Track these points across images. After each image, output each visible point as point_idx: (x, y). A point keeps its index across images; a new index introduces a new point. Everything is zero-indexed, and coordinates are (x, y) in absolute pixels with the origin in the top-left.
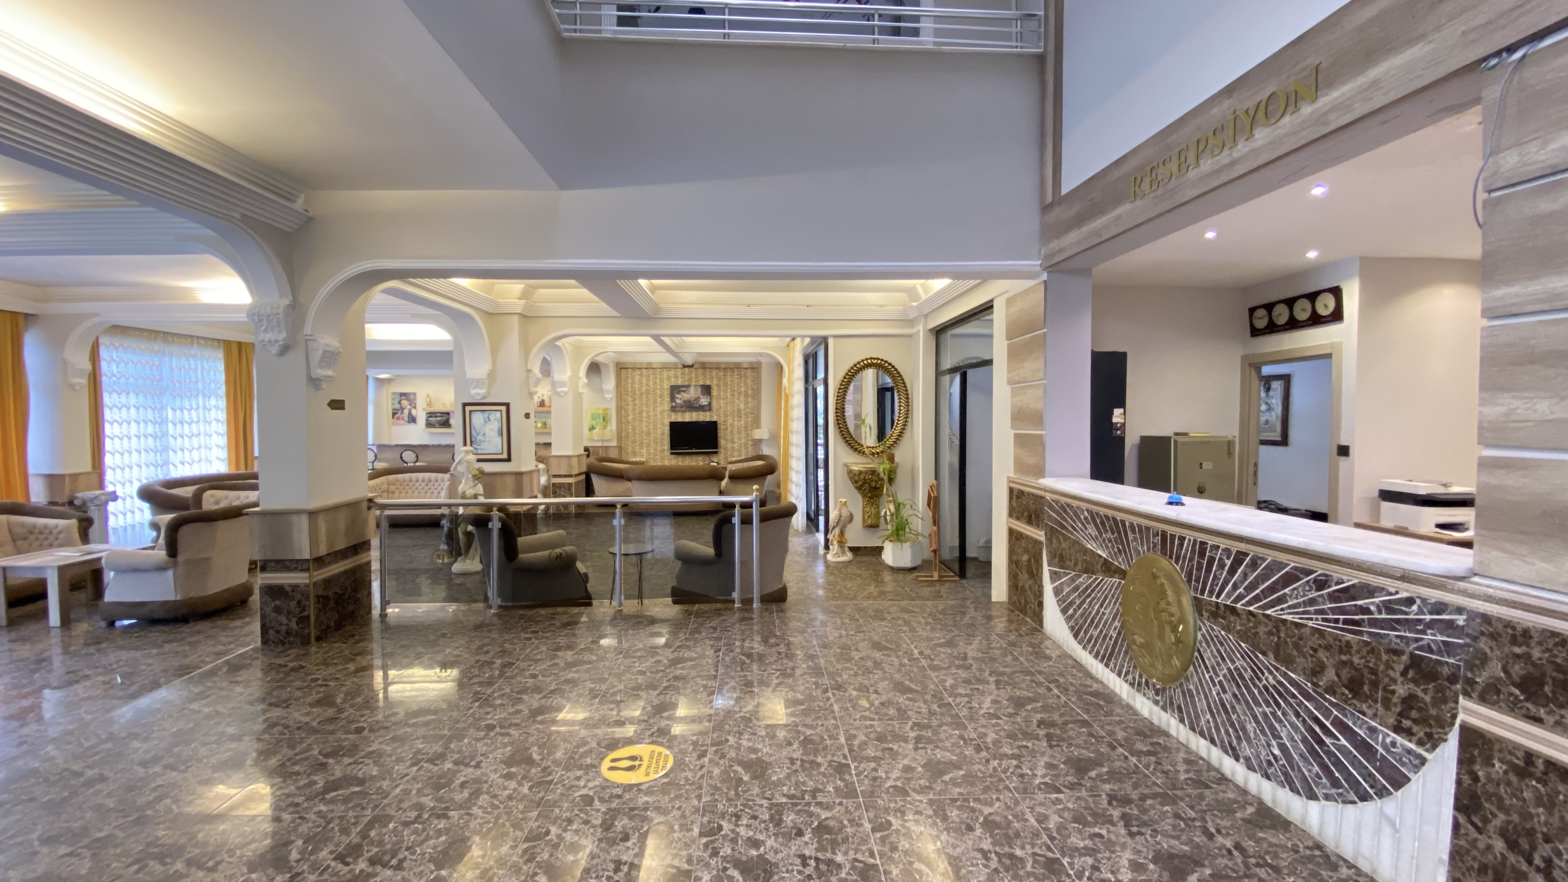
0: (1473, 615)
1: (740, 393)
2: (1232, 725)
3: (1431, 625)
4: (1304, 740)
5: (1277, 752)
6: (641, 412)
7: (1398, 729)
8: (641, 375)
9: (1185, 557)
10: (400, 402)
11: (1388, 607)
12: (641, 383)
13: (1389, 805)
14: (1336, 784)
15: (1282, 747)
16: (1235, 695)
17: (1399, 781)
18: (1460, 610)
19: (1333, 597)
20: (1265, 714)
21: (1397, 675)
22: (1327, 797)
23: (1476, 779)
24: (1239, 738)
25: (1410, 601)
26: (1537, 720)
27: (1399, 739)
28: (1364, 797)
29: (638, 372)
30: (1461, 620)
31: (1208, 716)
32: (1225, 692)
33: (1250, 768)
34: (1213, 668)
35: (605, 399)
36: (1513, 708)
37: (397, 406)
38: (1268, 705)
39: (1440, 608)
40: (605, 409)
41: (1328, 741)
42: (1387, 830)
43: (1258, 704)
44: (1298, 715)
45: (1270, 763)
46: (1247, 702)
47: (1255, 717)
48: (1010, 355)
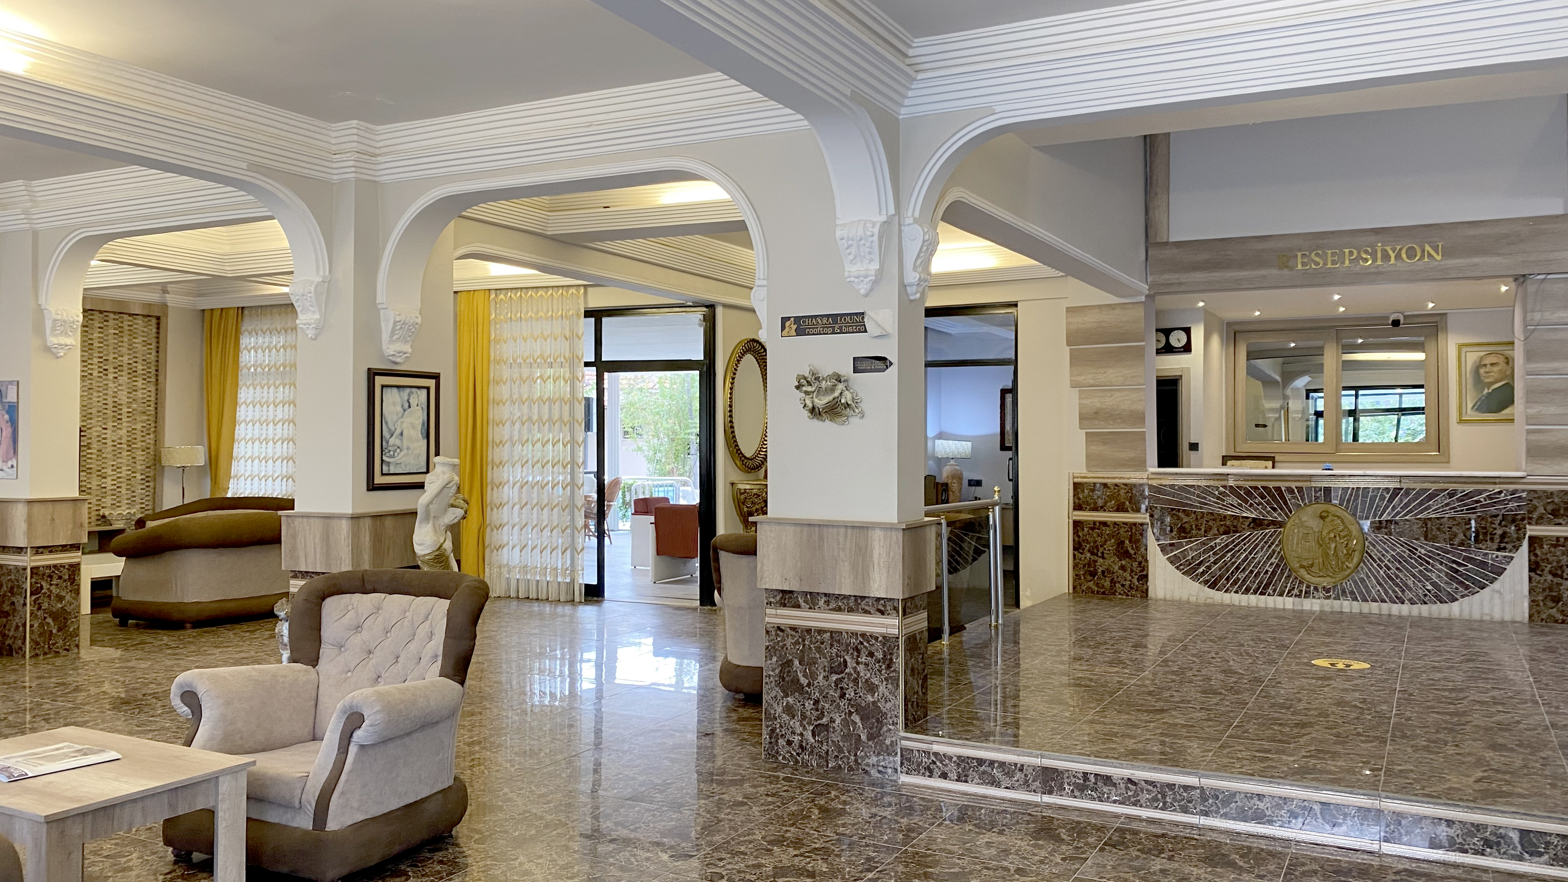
0: (1530, 491)
2: (1397, 585)
3: (1510, 500)
4: (1447, 574)
5: (1430, 587)
7: (1499, 550)
9: (1348, 501)
11: (1490, 497)
13: (1496, 585)
14: (1467, 587)
15: (1434, 584)
16: (1397, 569)
17: (1500, 572)
18: (1523, 491)
19: (1458, 500)
20: (1420, 571)
21: (1497, 526)
22: (1463, 597)
23: (1536, 555)
24: (1403, 591)
25: (1500, 492)
26: (1560, 524)
27: (1499, 553)
28: (1483, 587)
30: (1524, 495)
31: (1379, 587)
32: (1389, 569)
33: (1413, 603)
34: (1380, 559)
36: (1550, 523)
38: (1422, 565)
39: (1514, 492)
41: (1461, 569)
42: (1496, 596)
43: (1414, 567)
44: (1441, 563)
45: (1425, 595)
46: (1407, 569)
47: (1414, 576)
48: (1075, 359)
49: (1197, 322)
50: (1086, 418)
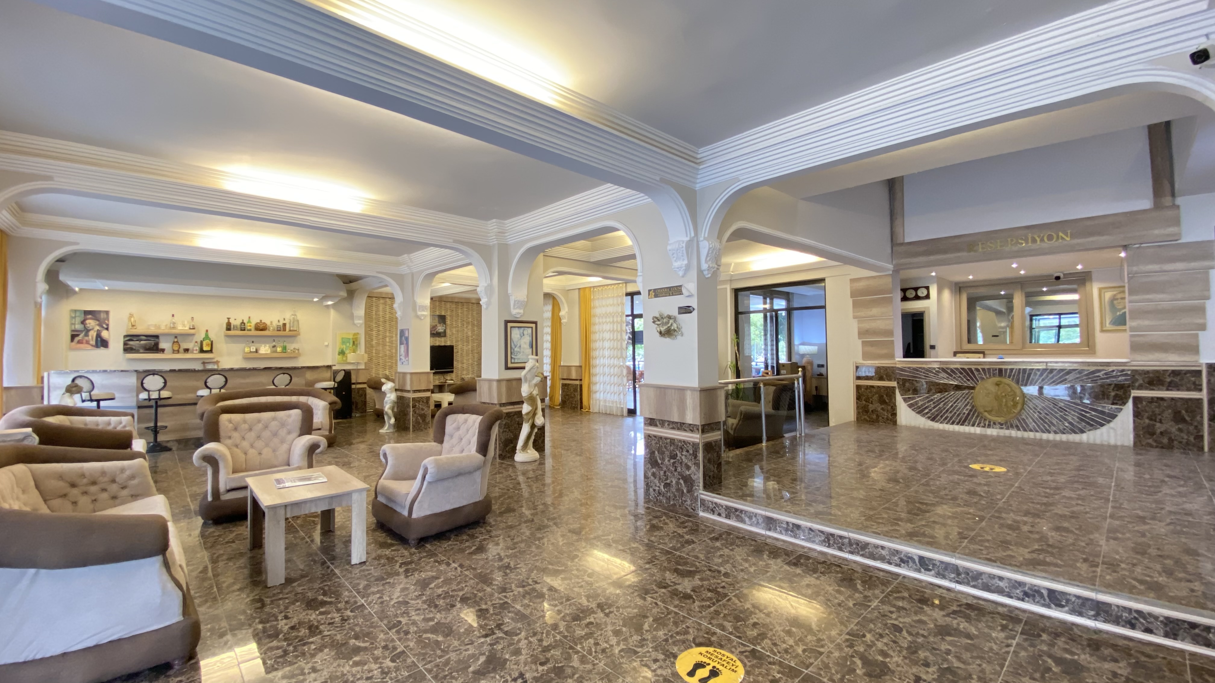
0: (1133, 371)
1: (468, 323)
2: (1046, 423)
3: (1120, 376)
4: (1078, 418)
5: (1067, 424)
6: (384, 337)
7: (1113, 404)
8: (385, 304)
9: (1014, 376)
10: (83, 322)
11: (1106, 374)
12: (384, 311)
13: (1112, 425)
14: (1092, 425)
15: (1070, 423)
16: (1046, 414)
17: (1114, 417)
18: (1128, 370)
19: (1086, 375)
20: (1061, 416)
21: (1111, 390)
22: (1089, 430)
23: (1138, 408)
24: (1049, 426)
25: (1113, 371)
26: (1153, 390)
27: (1113, 406)
28: (1102, 425)
29: (382, 301)
30: (1129, 372)
31: (1034, 424)
32: (1040, 413)
33: (1056, 432)
34: (1034, 408)
35: (355, 324)
36: (1146, 389)
37: (79, 327)
38: (1061, 412)
39: (1123, 371)
40: (355, 334)
41: (1088, 415)
42: (1112, 431)
43: (1056, 413)
44: (1075, 411)
45: (1064, 429)
46: (1052, 414)
47: (1057, 418)
48: (856, 305)
49: (933, 283)
50: (862, 333)
